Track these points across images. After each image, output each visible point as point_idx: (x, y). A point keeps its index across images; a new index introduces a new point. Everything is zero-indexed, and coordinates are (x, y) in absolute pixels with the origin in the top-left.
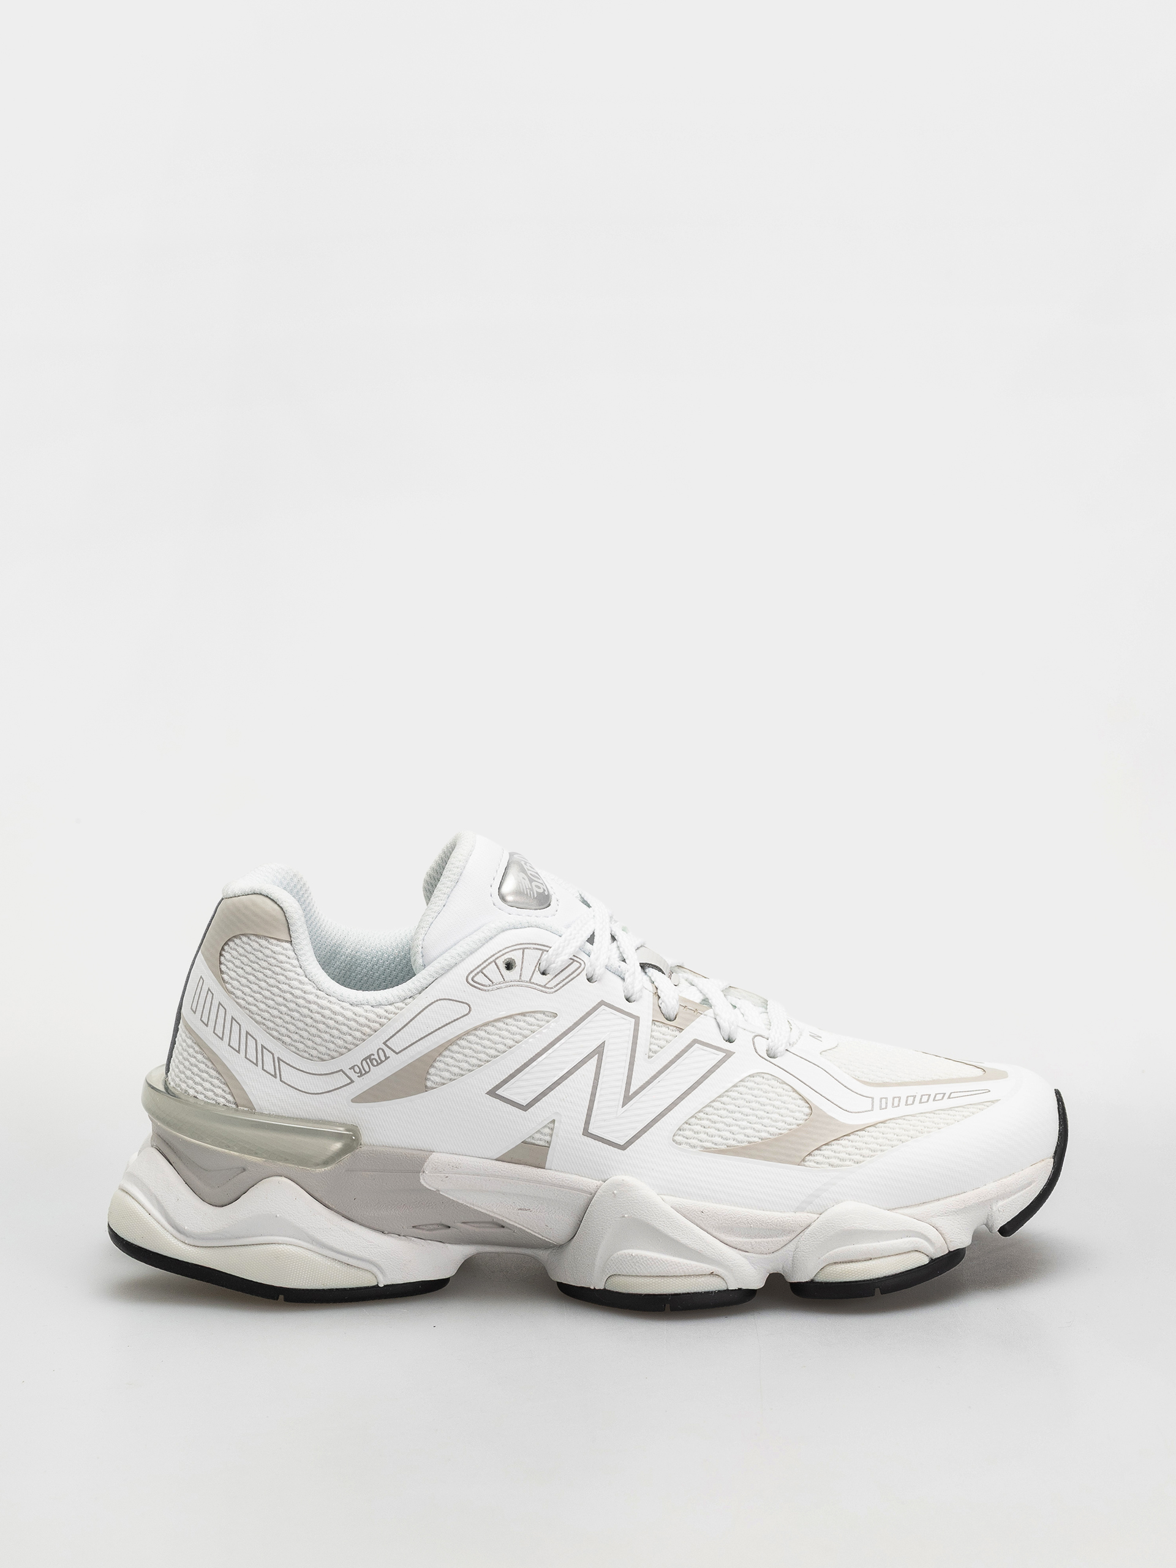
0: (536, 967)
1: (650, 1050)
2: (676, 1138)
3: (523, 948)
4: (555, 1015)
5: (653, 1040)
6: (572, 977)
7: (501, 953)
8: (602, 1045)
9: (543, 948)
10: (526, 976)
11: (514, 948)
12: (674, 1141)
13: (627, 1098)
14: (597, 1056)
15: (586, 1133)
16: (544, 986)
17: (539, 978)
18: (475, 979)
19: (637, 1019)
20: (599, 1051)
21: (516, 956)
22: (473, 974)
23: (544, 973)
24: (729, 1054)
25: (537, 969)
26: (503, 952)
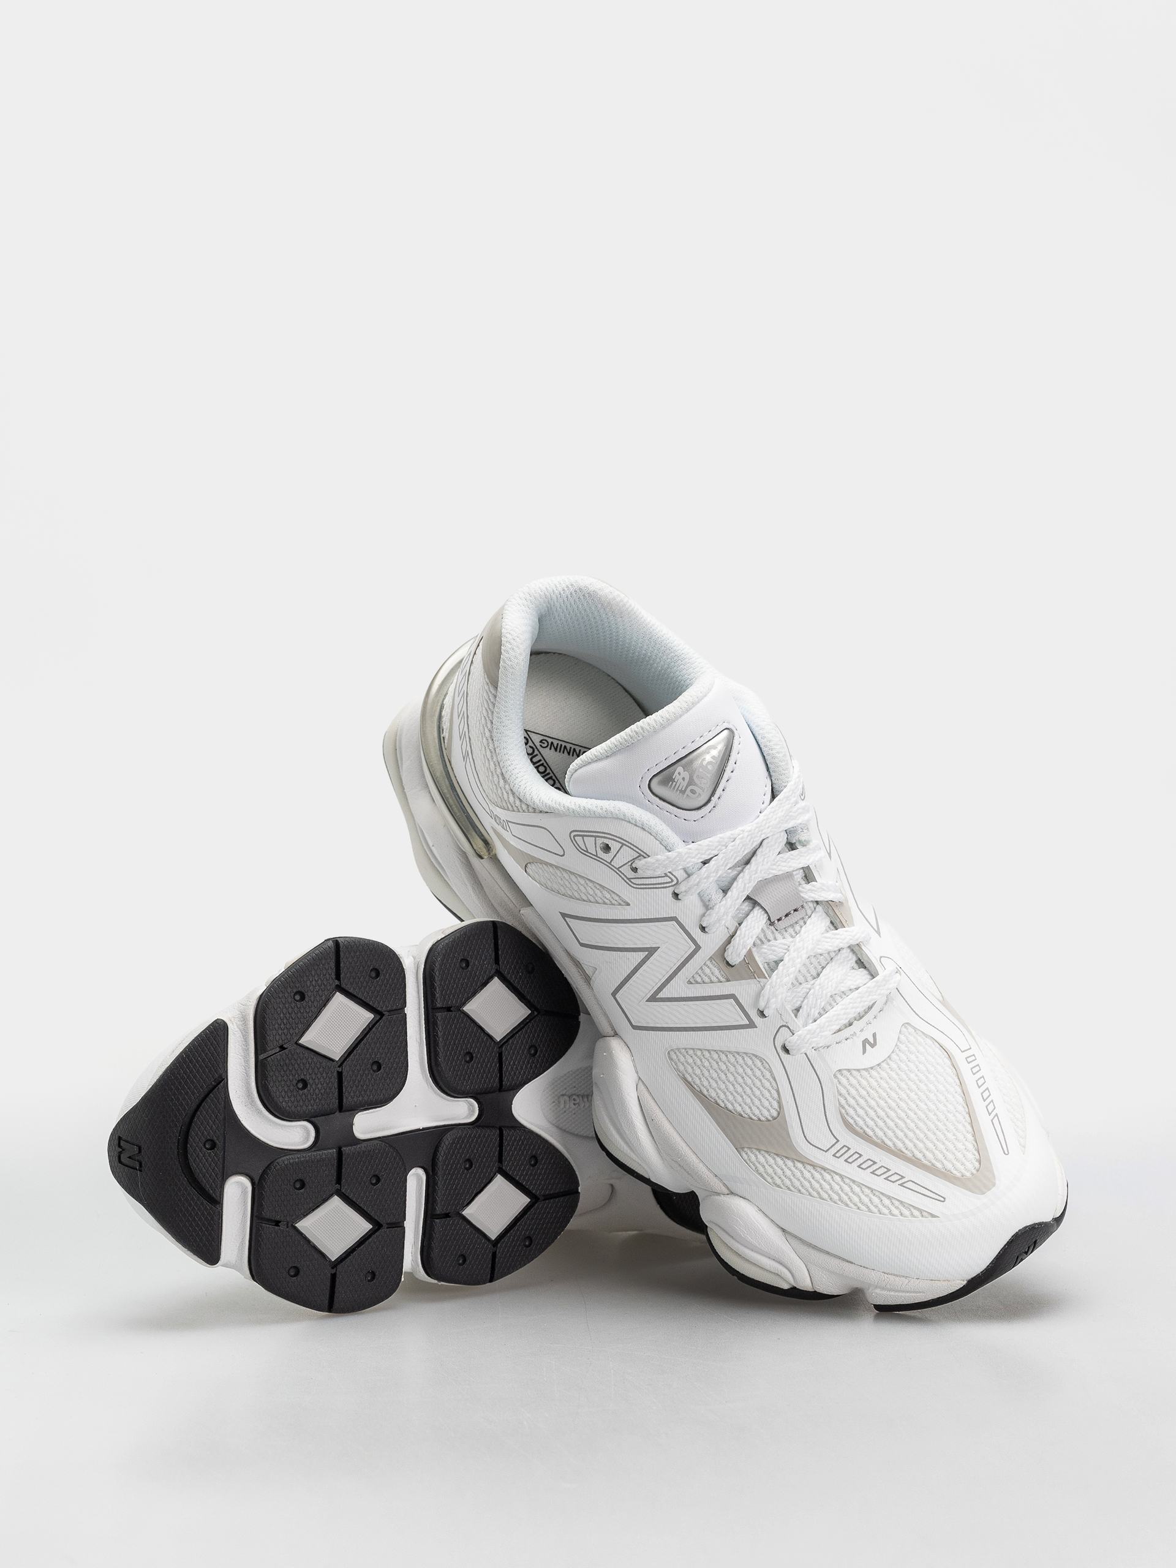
0: (629, 862)
1: (693, 977)
2: (672, 1053)
3: (624, 843)
4: (628, 904)
5: (700, 972)
6: (657, 886)
7: (603, 835)
8: (656, 949)
9: (643, 855)
10: (617, 863)
11: (615, 838)
12: (669, 1053)
13: (653, 998)
14: (647, 953)
15: (614, 994)
16: (628, 879)
17: (627, 870)
18: (576, 838)
19: (698, 948)
20: (651, 951)
21: (614, 846)
22: (577, 833)
23: (635, 870)
24: (752, 1025)
25: (630, 864)
26: (606, 835)
